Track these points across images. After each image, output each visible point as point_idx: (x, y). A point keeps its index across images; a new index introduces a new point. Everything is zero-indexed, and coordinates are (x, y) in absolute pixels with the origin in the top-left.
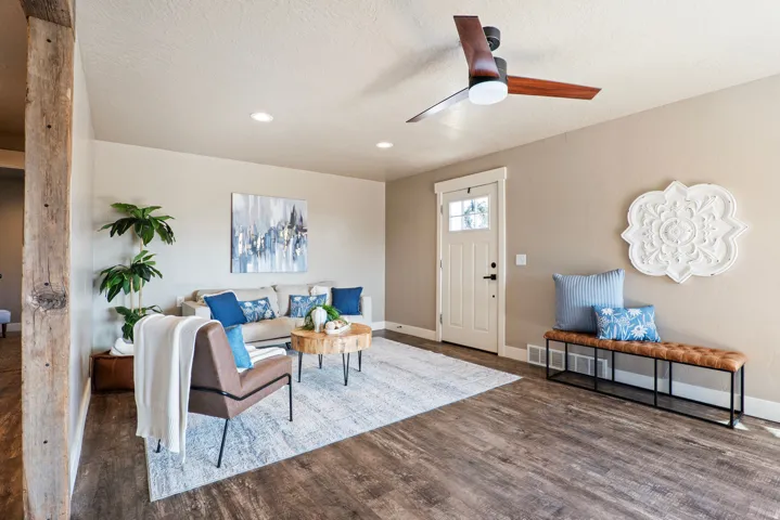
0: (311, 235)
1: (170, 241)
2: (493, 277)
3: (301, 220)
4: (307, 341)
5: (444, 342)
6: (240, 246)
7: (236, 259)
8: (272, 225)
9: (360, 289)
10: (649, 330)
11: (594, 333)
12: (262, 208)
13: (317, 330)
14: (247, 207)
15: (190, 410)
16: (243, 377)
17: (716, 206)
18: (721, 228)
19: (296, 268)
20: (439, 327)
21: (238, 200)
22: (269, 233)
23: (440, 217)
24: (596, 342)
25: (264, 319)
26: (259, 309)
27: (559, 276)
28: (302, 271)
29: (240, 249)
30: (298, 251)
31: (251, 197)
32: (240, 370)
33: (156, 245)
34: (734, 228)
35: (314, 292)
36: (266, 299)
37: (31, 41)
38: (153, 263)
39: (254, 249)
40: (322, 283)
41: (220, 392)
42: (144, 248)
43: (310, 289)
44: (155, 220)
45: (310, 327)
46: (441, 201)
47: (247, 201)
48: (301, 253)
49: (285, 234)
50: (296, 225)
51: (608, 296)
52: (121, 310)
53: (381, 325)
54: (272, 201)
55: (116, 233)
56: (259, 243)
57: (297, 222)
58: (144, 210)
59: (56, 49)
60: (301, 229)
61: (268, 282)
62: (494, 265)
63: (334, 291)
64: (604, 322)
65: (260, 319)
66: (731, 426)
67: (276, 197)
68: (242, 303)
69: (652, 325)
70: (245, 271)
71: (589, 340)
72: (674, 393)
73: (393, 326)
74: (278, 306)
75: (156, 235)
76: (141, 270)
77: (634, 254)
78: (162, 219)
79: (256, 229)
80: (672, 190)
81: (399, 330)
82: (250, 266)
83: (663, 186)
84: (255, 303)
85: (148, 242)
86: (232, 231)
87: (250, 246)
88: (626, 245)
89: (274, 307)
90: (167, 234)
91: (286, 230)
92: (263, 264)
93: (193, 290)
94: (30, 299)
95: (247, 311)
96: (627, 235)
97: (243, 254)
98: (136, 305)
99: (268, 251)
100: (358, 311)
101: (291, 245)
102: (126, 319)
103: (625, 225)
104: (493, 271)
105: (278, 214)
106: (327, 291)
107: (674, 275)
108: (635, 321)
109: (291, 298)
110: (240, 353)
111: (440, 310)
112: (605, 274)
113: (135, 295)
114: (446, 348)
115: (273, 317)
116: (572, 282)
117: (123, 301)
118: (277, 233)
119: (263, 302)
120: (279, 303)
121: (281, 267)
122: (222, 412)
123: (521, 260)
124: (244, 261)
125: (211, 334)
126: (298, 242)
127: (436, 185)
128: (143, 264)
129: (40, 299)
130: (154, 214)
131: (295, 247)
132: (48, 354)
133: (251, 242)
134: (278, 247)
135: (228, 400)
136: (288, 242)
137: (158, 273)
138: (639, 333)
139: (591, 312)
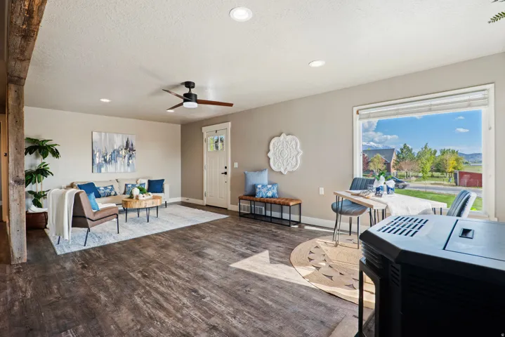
0: (137, 154)
1: (57, 157)
2: (226, 173)
3: (132, 145)
4: (129, 203)
5: (207, 205)
6: (97, 159)
7: (95, 166)
8: (115, 148)
9: (163, 180)
10: (273, 193)
11: (254, 195)
12: (110, 140)
13: (135, 198)
14: (101, 139)
15: (72, 226)
16: (95, 213)
17: (294, 143)
18: (295, 153)
19: (129, 169)
20: (205, 198)
21: (96, 136)
22: (114, 152)
23: (205, 144)
24: (254, 199)
25: (110, 195)
26: (108, 191)
27: (246, 172)
28: (133, 171)
29: (97, 160)
30: (130, 161)
31: (103, 134)
32: (95, 211)
33: (50, 159)
34: (298, 153)
35: (139, 182)
36: (112, 186)
37: (9, 92)
38: (48, 168)
39: (105, 160)
40: (144, 178)
41: (85, 217)
42: (43, 161)
43: (137, 180)
44: (49, 146)
45: (131, 197)
46: (205, 136)
47: (101, 135)
48: (132, 162)
49: (123, 152)
50: (129, 147)
51: (261, 181)
52: (31, 192)
53: (179, 199)
54: (115, 136)
55: (28, 154)
56: (108, 157)
57: (130, 146)
58: (43, 141)
59: (18, 94)
60: (132, 150)
61: (114, 177)
62: (226, 168)
63: (149, 181)
64: (258, 190)
65: (109, 195)
66: (289, 226)
67: (117, 133)
68: (99, 188)
69: (275, 191)
70: (100, 172)
71: (252, 198)
72: (283, 218)
73: (184, 199)
74: (119, 189)
75: (50, 154)
76: (43, 172)
77: (272, 162)
78: (52, 146)
79: (106, 150)
80: (282, 138)
81: (187, 201)
82: (103, 169)
83: (280, 135)
84: (106, 188)
85: (46, 157)
86: (93, 151)
87: (103, 159)
88: (269, 159)
89: (117, 189)
90: (56, 154)
91: (124, 150)
92: (111, 168)
93: (71, 182)
94: (11, 181)
95: (101, 192)
96: (270, 155)
97: (99, 163)
98: (39, 190)
99: (113, 161)
100: (162, 191)
101: (126, 158)
102: (35, 196)
103: (269, 151)
104: (225, 170)
105: (119, 142)
106: (146, 182)
107: (282, 170)
108: (268, 190)
109: (126, 185)
110: (94, 204)
111: (205, 190)
112: (261, 170)
113: (39, 185)
114: (208, 208)
115: (116, 194)
116: (250, 174)
117: (32, 187)
118: (118, 152)
119: (110, 187)
120: (119, 188)
121: (120, 169)
122: (86, 226)
123: (236, 165)
124: (100, 166)
125: (80, 195)
126: (130, 156)
127: (203, 128)
128: (43, 169)
129: (15, 181)
130: (48, 143)
131: (129, 159)
132: (18, 200)
133: (104, 157)
134: (119, 160)
135: (88, 220)
136: (125, 157)
137: (51, 173)
138: (270, 194)
139: (254, 187)
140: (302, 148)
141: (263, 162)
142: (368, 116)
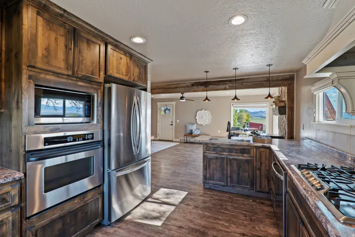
2: (172, 125)
5: (159, 140)
10: (199, 133)
11: (192, 134)
17: (208, 113)
18: (208, 117)
20: (158, 136)
23: (158, 111)
27: (186, 124)
34: (210, 117)
46: (158, 107)
51: (194, 127)
62: (172, 122)
77: (197, 121)
80: (202, 111)
83: (202, 110)
88: (196, 119)
96: (197, 117)
103: (196, 116)
107: (202, 124)
108: (197, 132)
112: (193, 124)
116: (188, 125)
123: (178, 121)
139: (192, 131)
140: (211, 115)
141: (194, 121)
142: (236, 107)
